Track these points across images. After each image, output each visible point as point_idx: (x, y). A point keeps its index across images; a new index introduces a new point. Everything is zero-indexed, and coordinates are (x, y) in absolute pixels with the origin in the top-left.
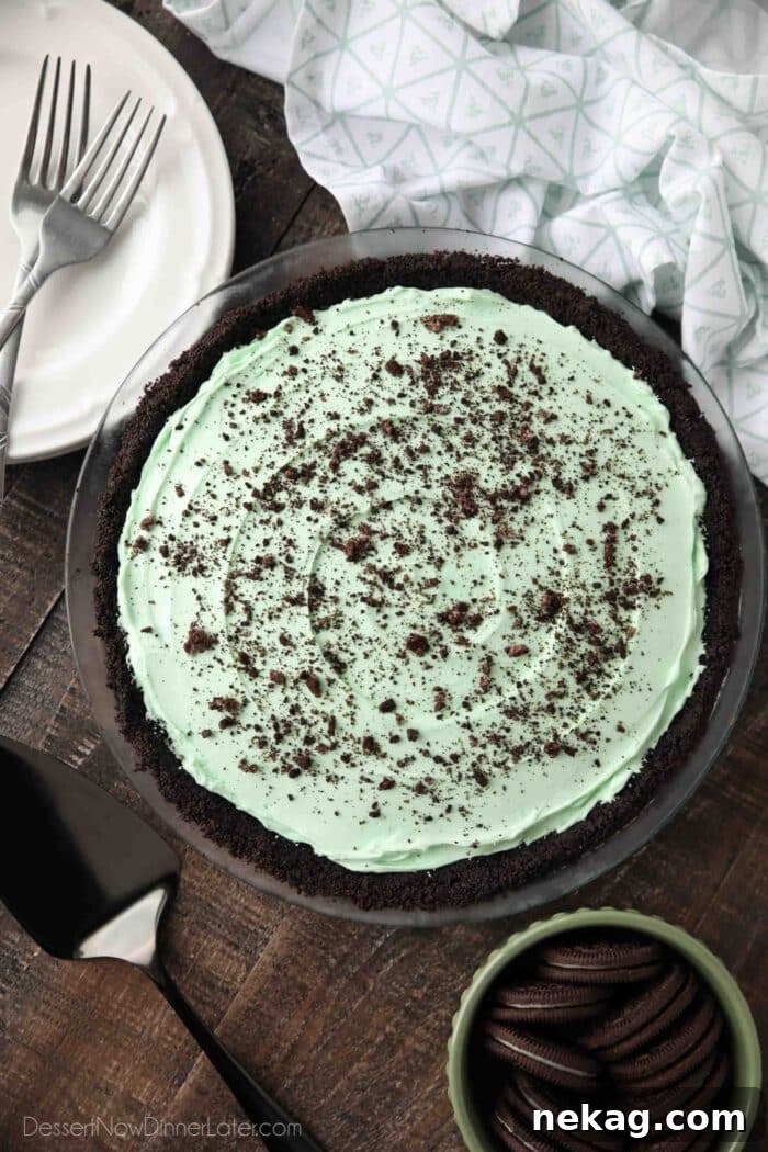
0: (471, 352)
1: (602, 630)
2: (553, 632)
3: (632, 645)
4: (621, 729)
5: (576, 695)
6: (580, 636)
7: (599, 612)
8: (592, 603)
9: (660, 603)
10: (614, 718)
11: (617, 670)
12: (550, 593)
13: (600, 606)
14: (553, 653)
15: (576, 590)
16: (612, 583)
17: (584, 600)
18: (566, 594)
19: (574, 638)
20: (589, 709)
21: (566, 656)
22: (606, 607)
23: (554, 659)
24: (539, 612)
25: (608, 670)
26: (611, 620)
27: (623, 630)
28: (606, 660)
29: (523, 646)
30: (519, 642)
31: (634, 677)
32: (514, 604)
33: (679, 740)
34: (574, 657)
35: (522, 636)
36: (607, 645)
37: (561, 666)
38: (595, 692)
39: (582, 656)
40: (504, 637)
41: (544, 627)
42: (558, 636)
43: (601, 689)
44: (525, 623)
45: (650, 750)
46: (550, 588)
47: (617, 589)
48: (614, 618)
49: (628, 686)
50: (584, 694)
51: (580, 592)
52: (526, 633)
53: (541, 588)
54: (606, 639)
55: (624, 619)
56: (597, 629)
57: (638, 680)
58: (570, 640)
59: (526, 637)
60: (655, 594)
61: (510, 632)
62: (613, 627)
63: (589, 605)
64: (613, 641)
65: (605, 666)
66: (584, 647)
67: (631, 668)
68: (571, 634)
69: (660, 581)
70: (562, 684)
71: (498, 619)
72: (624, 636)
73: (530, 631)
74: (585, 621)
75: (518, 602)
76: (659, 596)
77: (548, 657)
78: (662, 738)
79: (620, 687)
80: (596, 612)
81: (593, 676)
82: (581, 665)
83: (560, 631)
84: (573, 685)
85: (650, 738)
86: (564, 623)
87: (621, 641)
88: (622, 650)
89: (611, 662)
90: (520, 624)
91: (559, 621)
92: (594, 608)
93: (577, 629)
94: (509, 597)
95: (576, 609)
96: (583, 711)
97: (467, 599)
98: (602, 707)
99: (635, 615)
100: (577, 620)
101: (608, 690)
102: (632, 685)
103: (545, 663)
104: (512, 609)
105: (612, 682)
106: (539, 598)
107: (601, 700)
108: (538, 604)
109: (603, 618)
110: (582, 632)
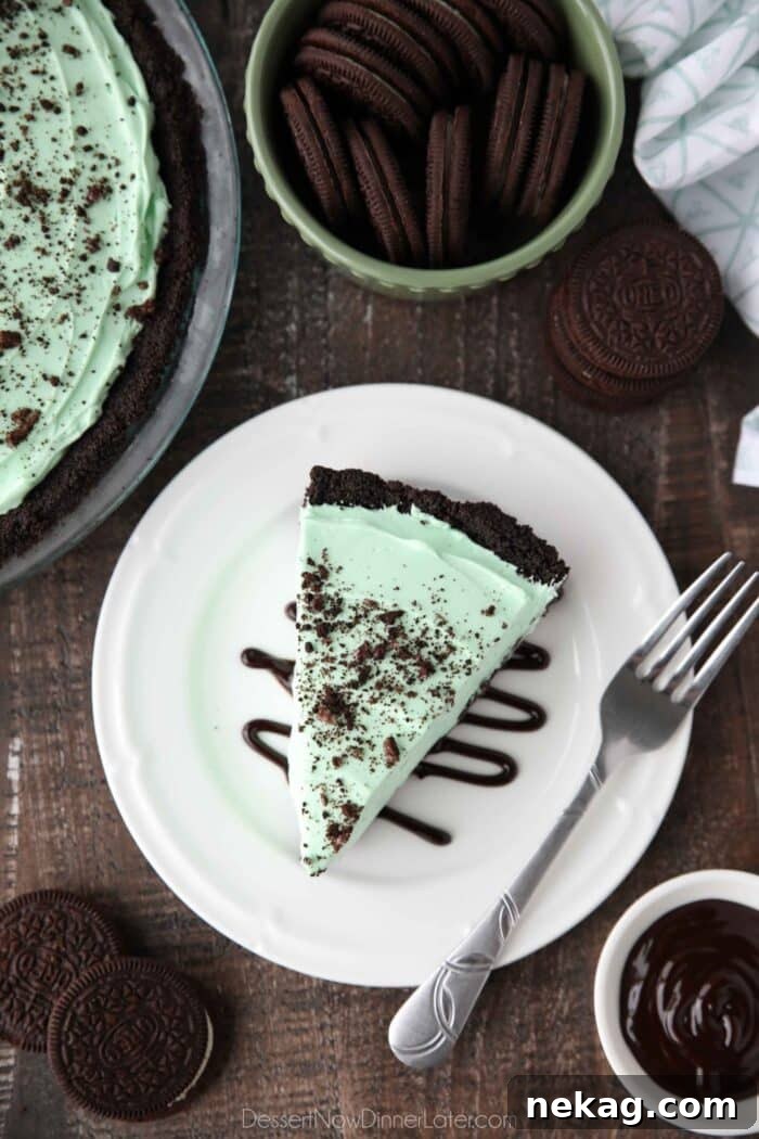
1: (367, 643)
2: (368, 706)
3: (388, 605)
4: (491, 611)
5: (449, 673)
6: (374, 671)
7: (343, 646)
8: (332, 654)
9: (336, 566)
10: (478, 621)
11: (417, 621)
12: (316, 710)
13: (335, 644)
14: (394, 706)
15: (314, 675)
16: (308, 627)
17: (327, 666)
18: (319, 687)
19: (376, 679)
20: (467, 655)
21: (400, 690)
22: (336, 635)
23: (403, 704)
24: (341, 725)
25: (418, 633)
26: (353, 631)
27: (366, 616)
28: (405, 636)
29: (385, 744)
30: (380, 750)
31: (424, 598)
32: (330, 759)
33: (503, 538)
34: (400, 678)
35: (373, 747)
36: (385, 635)
37: (412, 694)
38: (444, 649)
39: (400, 668)
40: (373, 770)
41: (362, 718)
42: (374, 701)
43: (442, 640)
44: (355, 744)
45: (518, 572)
46: (310, 709)
47: (316, 621)
48: (350, 626)
49: (438, 605)
50: (446, 663)
51: (317, 669)
52: (369, 742)
53: (308, 722)
54: (378, 636)
55: (353, 614)
56: (365, 651)
57: (430, 594)
58: (379, 685)
59: (374, 741)
60: (325, 573)
61: (367, 762)
62: (362, 627)
63: (333, 660)
64: (381, 629)
65: (412, 636)
66: (387, 665)
67: (415, 603)
68: (371, 683)
69: (310, 562)
70: (435, 693)
71: (348, 781)
72: (374, 613)
73: (367, 736)
74: (352, 665)
75: (329, 752)
76: (326, 566)
77: (400, 709)
78: (503, 558)
79: (439, 616)
80: (343, 651)
81: (424, 652)
82: (412, 669)
83: (366, 696)
84: (438, 679)
85: (501, 573)
86: (356, 693)
87: (382, 618)
88: (392, 617)
89: (407, 632)
90: (358, 752)
91: (354, 699)
92: (338, 652)
93: (365, 676)
94: (322, 765)
95: (339, 678)
96: (469, 662)
97: (324, 824)
98: (464, 638)
99: (350, 598)
100: (354, 675)
101: (443, 630)
102: (435, 600)
103: (409, 716)
104: (337, 762)
105: (433, 626)
106: (322, 725)
107: (455, 642)
108: (331, 727)
109: (351, 642)
110: (369, 668)
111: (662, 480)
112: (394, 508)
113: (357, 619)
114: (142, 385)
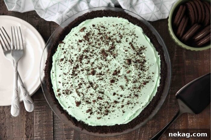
0: (90, 31)
2: (132, 65)
3: (146, 59)
4: (153, 73)
6: (137, 63)
9: (146, 50)
10: (151, 72)
12: (128, 60)
13: (137, 57)
14: (134, 68)
16: (136, 52)
17: (134, 57)
18: (130, 58)
20: (146, 73)
22: (138, 56)
25: (145, 66)
30: (128, 70)
31: (150, 64)
33: (163, 69)
34: (138, 67)
35: (128, 69)
37: (137, 70)
41: (130, 65)
42: (133, 65)
43: (146, 69)
45: (160, 74)
47: (138, 52)
48: (140, 57)
50: (144, 72)
51: (132, 56)
53: (126, 60)
54: (141, 61)
55: (142, 56)
56: (139, 60)
58: (136, 65)
60: (144, 49)
61: (126, 70)
62: (141, 58)
63: (135, 57)
64: (143, 61)
65: (144, 65)
66: (139, 64)
67: (148, 63)
68: (135, 64)
69: (144, 46)
70: (139, 72)
71: (122, 69)
72: (144, 58)
73: (129, 68)
74: (136, 60)
75: (124, 64)
78: (161, 71)
79: (149, 67)
81: (143, 68)
82: (140, 68)
83: (133, 64)
84: (141, 72)
86: (133, 63)
87: (144, 60)
88: (145, 61)
90: (126, 68)
91: (132, 63)
92: (136, 57)
93: (136, 62)
94: (122, 64)
95: (133, 59)
96: (145, 74)
97: (115, 69)
99: (143, 54)
100: (135, 61)
101: (147, 69)
102: (150, 65)
103: (134, 71)
104: (123, 66)
105: (147, 67)
106: (127, 61)
107: (147, 71)
108: (127, 63)
110: (137, 62)
113: (142, 57)
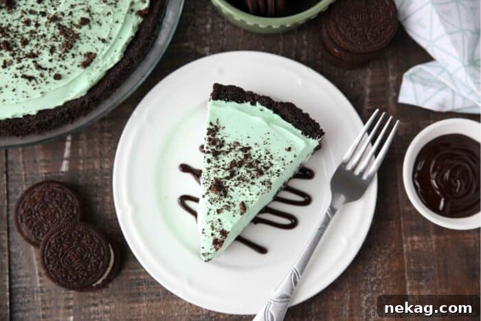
1: (234, 160)
2: (233, 188)
3: (243, 143)
4: (289, 149)
5: (270, 175)
6: (237, 173)
7: (223, 161)
8: (218, 164)
9: (222, 126)
10: (283, 153)
11: (257, 152)
12: (210, 188)
13: (220, 160)
14: (245, 188)
15: (210, 173)
16: (209, 152)
17: (216, 169)
18: (212, 178)
19: (237, 176)
20: (278, 168)
21: (248, 181)
22: (221, 156)
23: (249, 187)
24: (221, 195)
25: (257, 157)
26: (228, 155)
27: (234, 148)
28: (251, 158)
29: (240, 205)
30: (238, 208)
31: (261, 142)
32: (215, 210)
33: (296, 118)
34: (248, 176)
35: (235, 206)
36: (243, 157)
37: (253, 183)
38: (268, 165)
39: (248, 172)
40: (234, 216)
41: (230, 193)
42: (236, 185)
43: (267, 161)
44: (227, 204)
45: (302, 133)
46: (208, 188)
47: (212, 150)
48: (227, 152)
49: (266, 146)
50: (269, 171)
51: (212, 171)
52: (233, 203)
53: (207, 193)
54: (239, 157)
55: (229, 147)
56: (233, 164)
57: (263, 140)
58: (239, 179)
59: (235, 203)
60: (217, 129)
61: (232, 212)
62: (232, 153)
63: (219, 167)
64: (241, 154)
65: (255, 158)
66: (243, 170)
67: (256, 144)
68: (235, 178)
69: (211, 124)
70: (263, 183)
71: (223, 220)
72: (239, 147)
73: (232, 201)
74: (227, 169)
75: (215, 207)
76: (218, 126)
77: (248, 190)
78: (296, 127)
79: (266, 150)
80: (224, 163)
81: (259, 165)
82: (253, 172)
83: (233, 184)
84: (265, 177)
85: (295, 133)
86: (228, 182)
87: (241, 150)
88: (246, 149)
89: (252, 156)
90: (228, 208)
91: (227, 184)
92: (221, 163)
93: (232, 174)
94: (212, 212)
95: (220, 175)
96: (279, 171)
97: (211, 239)
98: (277, 160)
99: (227, 141)
100: (228, 174)
101: (268, 156)
102: (265, 143)
103: (252, 193)
104: (219, 211)
105: (264, 155)
106: (213, 195)
107: (273, 162)
108: (217, 196)
109: (227, 160)
110: (235, 171)
111: (367, 100)
112: (249, 103)
113: (231, 149)
114: (141, 45)
